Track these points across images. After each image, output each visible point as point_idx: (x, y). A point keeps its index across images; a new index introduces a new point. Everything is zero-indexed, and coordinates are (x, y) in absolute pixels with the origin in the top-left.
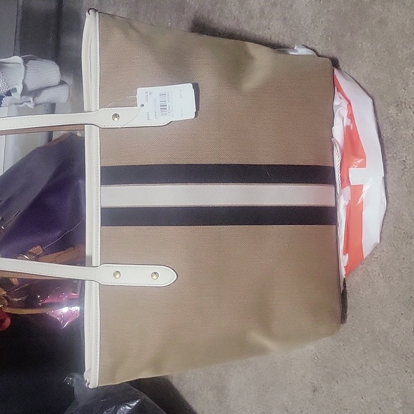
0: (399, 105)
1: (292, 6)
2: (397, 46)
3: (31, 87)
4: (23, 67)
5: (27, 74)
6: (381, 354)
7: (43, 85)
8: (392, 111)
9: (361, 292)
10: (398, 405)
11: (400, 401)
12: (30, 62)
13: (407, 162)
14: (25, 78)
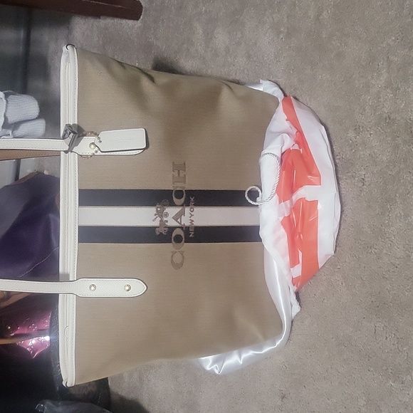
0: (357, 130)
1: (256, 44)
2: (354, 76)
3: (11, 120)
4: (5, 101)
5: (9, 108)
6: (345, 357)
7: (22, 118)
8: (351, 134)
9: (325, 301)
10: (362, 402)
11: (364, 398)
12: (11, 97)
13: (366, 179)
14: (6, 111)
